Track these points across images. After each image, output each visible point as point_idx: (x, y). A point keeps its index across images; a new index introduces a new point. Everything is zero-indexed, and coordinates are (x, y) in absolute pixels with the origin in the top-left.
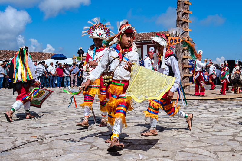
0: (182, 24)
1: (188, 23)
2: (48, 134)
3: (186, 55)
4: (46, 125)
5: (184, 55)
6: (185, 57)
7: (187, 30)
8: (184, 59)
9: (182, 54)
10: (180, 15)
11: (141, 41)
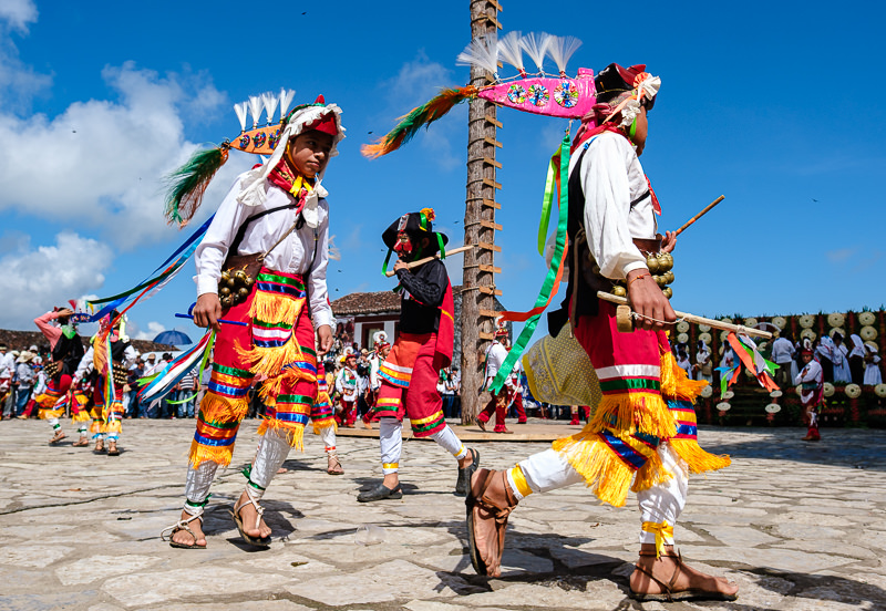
0: (478, 255)
1: (491, 251)
2: (110, 487)
3: (488, 331)
4: (112, 473)
5: (483, 330)
6: (484, 336)
7: (489, 270)
8: (483, 341)
9: (477, 329)
10: (473, 234)
11: (380, 312)
